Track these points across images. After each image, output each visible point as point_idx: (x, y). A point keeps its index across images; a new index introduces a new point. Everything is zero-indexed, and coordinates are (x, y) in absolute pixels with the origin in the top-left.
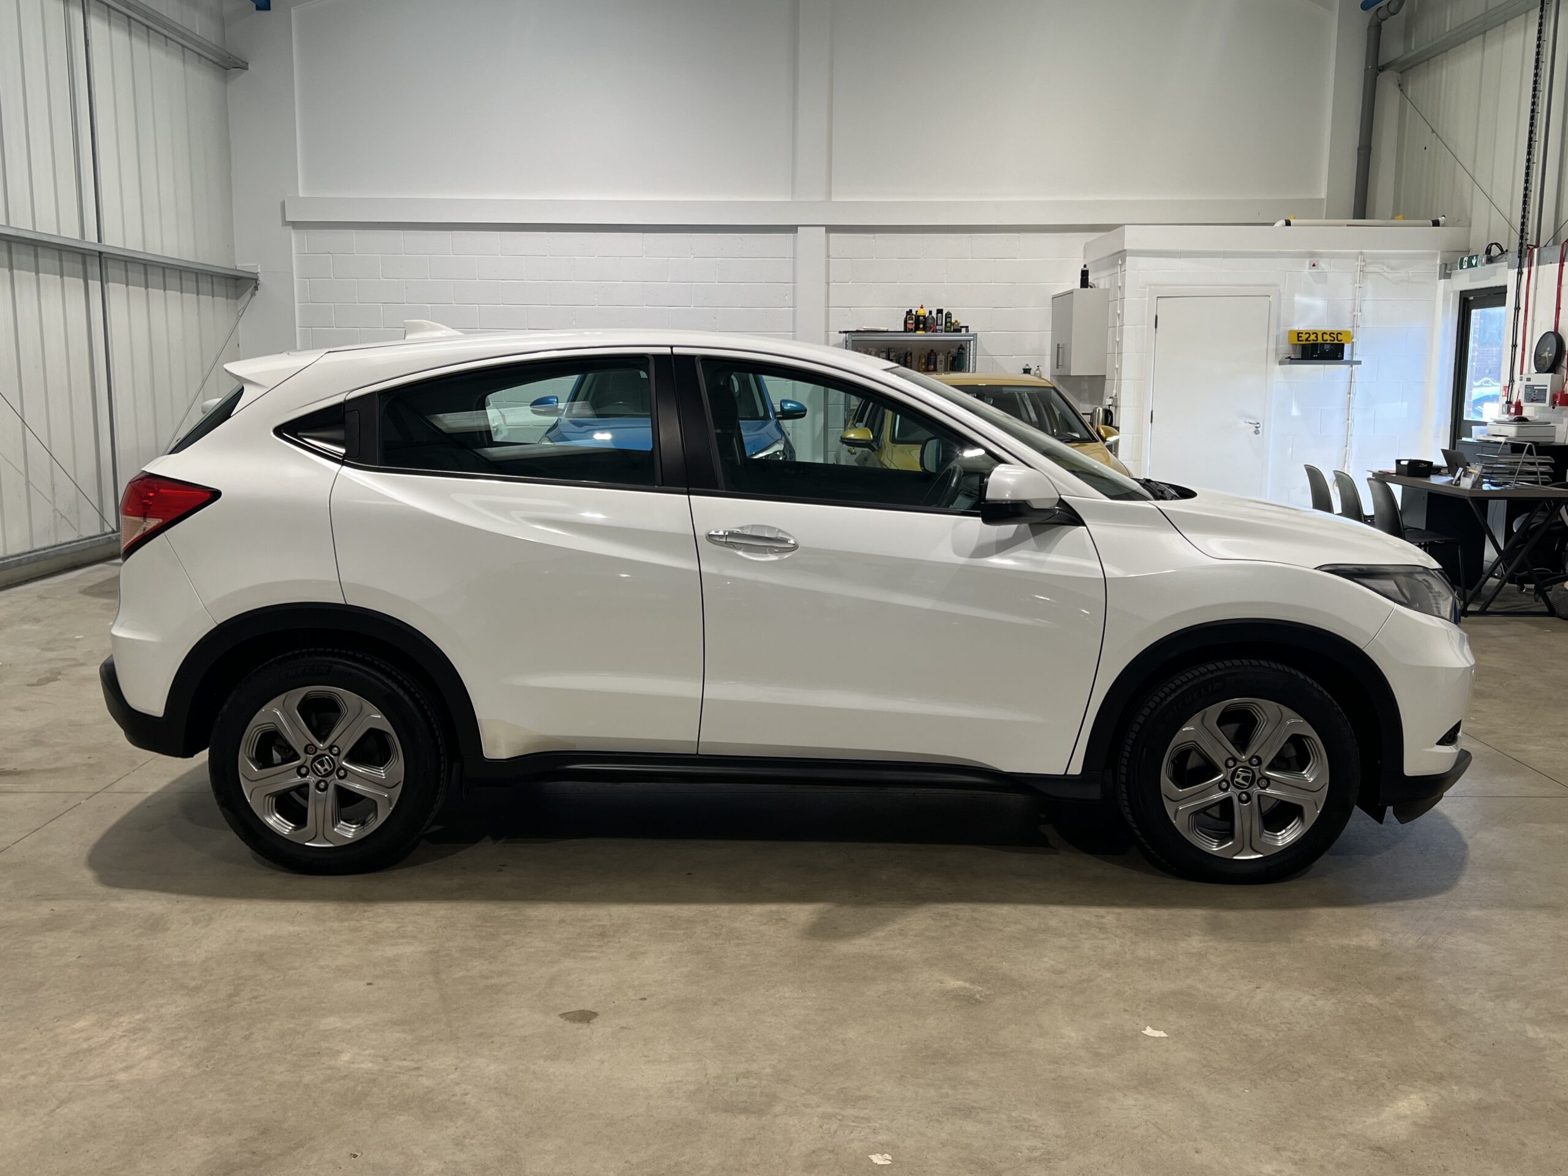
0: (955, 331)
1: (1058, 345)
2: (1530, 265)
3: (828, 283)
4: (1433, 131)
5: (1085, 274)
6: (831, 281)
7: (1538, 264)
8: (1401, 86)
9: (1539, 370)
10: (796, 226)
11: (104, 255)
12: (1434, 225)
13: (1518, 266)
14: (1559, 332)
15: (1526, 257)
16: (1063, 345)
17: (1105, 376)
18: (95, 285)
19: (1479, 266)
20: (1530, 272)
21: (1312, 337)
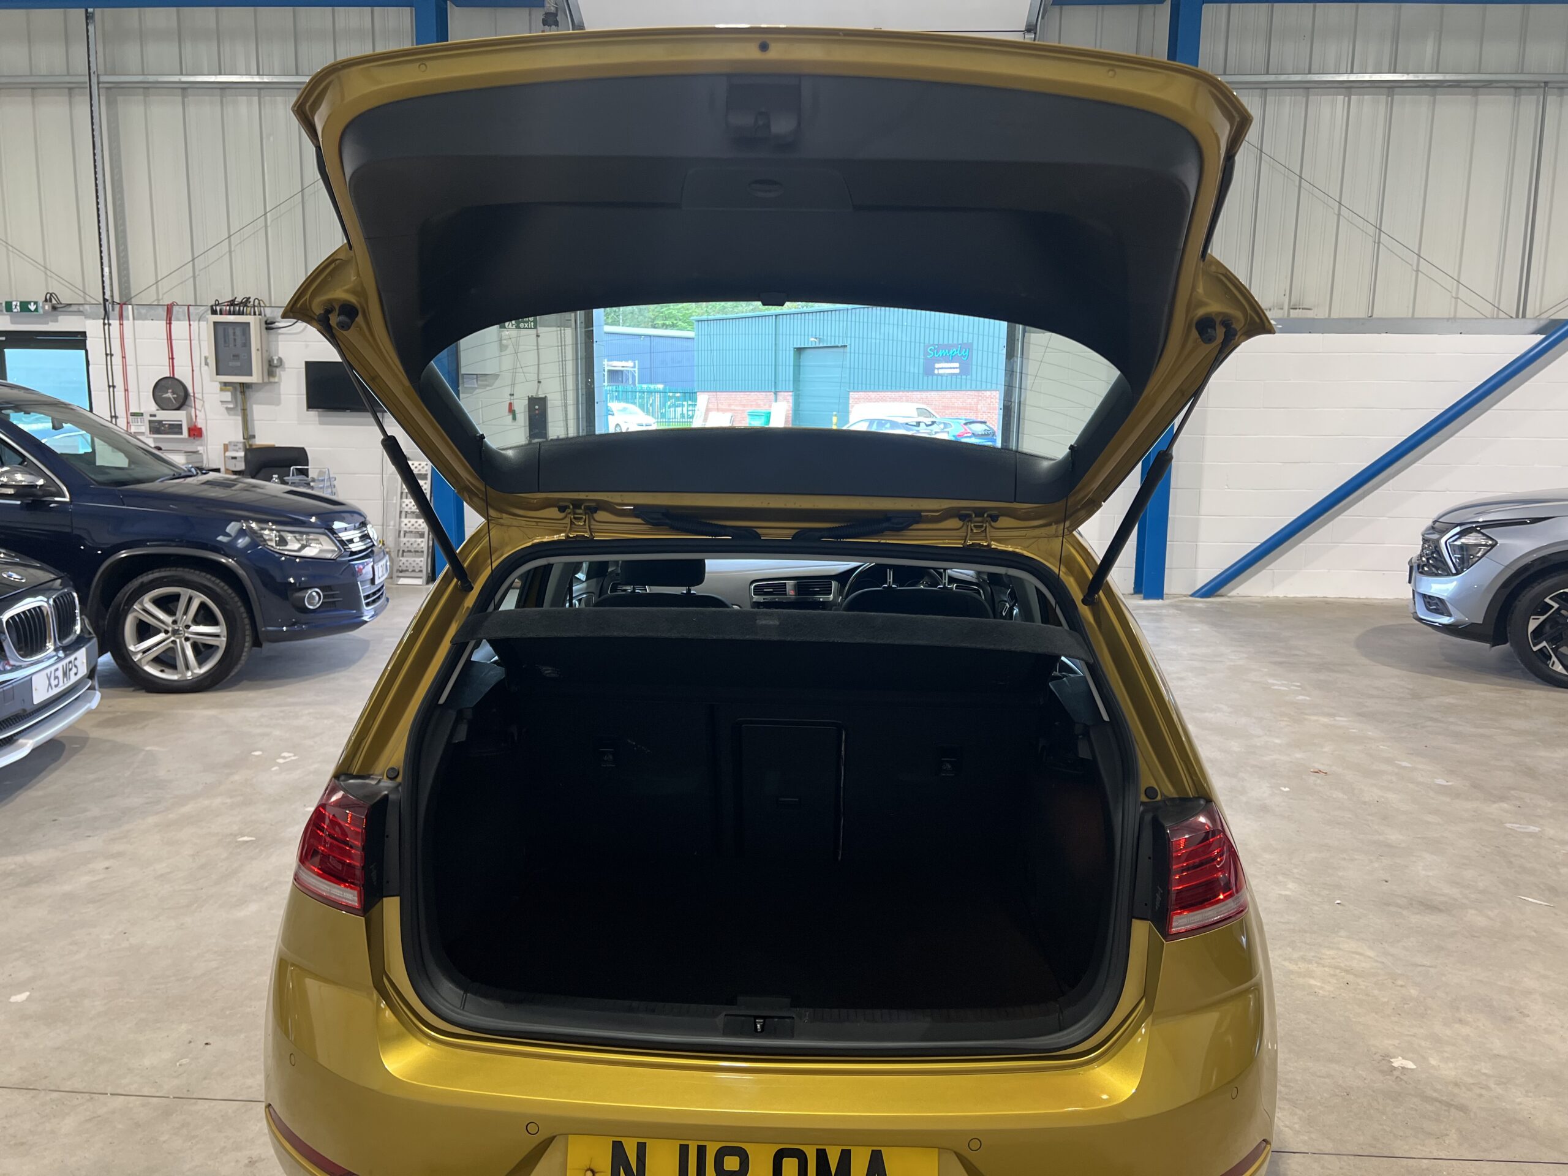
2: (121, 317)
7: (134, 319)
9: (163, 407)
13: (103, 317)
14: (177, 377)
15: (113, 310)
19: (41, 311)
20: (122, 324)
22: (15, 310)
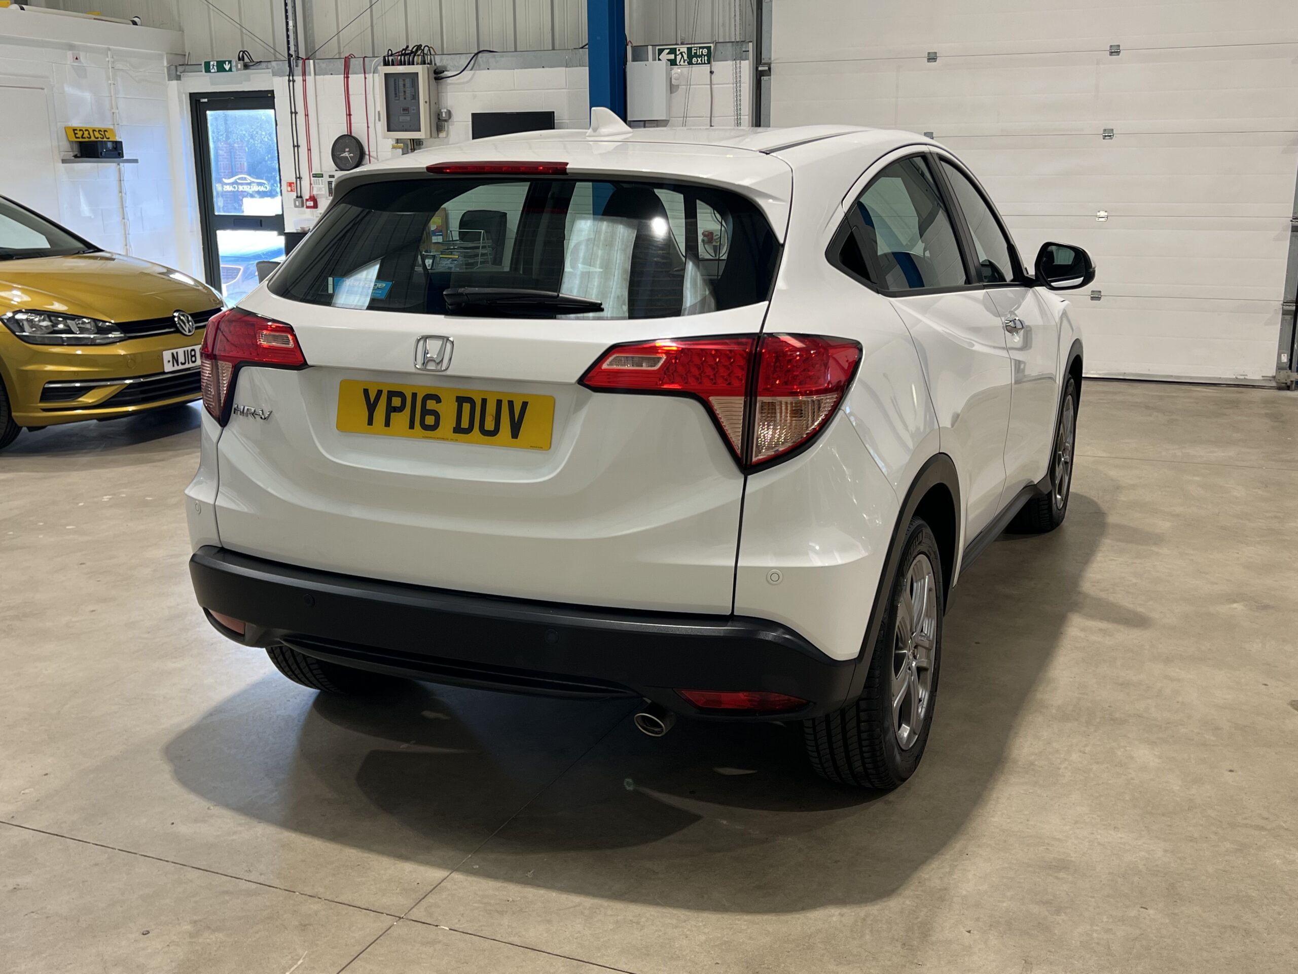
2: (304, 74)
7: (315, 74)
12: (134, 24)
13: (288, 73)
15: (297, 66)
19: (234, 69)
20: (304, 80)
21: (86, 134)
22: (213, 71)
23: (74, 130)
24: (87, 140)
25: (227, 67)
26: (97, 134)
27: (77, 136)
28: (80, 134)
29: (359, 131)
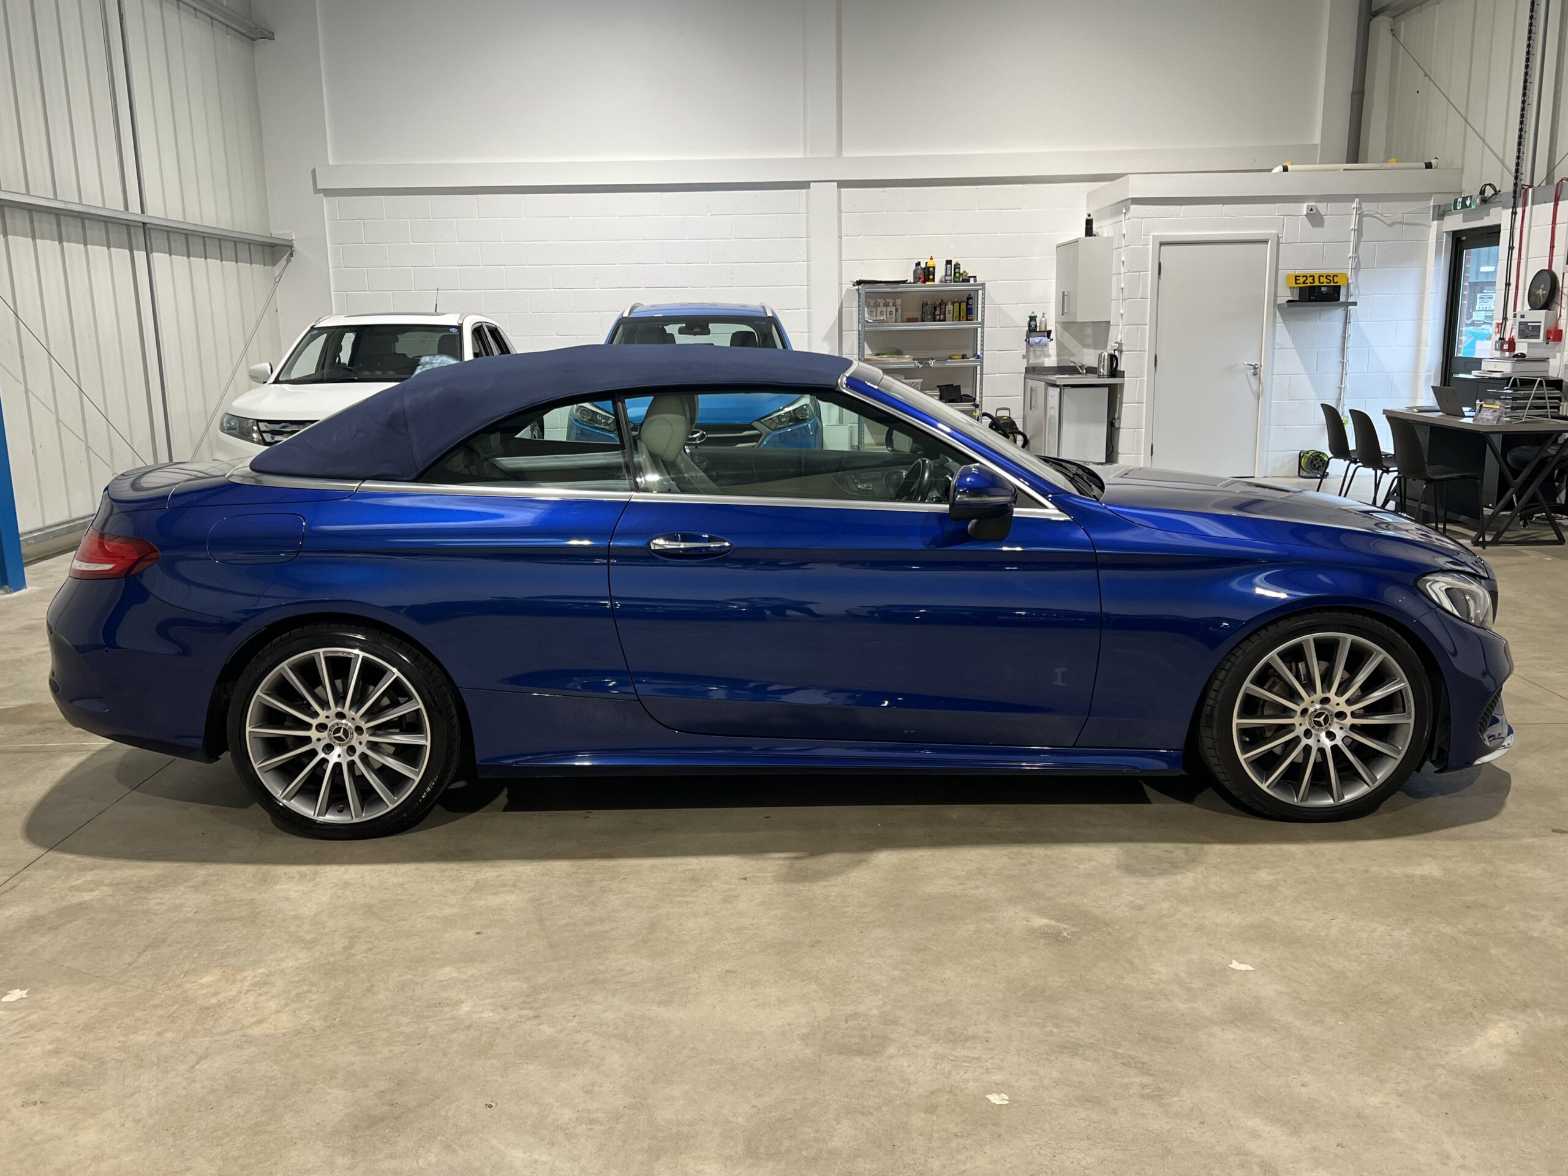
0: (963, 281)
1: (1064, 292)
2: (1525, 204)
3: (840, 237)
4: (1426, 75)
5: (1089, 223)
6: (843, 235)
7: (1533, 204)
8: (1394, 33)
9: (1533, 307)
10: (809, 182)
11: (148, 226)
12: (1427, 167)
13: (1512, 205)
14: (1553, 269)
15: (1520, 197)
16: (1069, 292)
17: (1109, 322)
18: (140, 256)
19: (1473, 207)
20: (1524, 212)
21: (1310, 280)
22: (1458, 208)
23: (1296, 277)
24: (1309, 285)
25: (1468, 203)
26: (1322, 279)
27: (1298, 282)
28: (1302, 280)
29: (1558, 268)
